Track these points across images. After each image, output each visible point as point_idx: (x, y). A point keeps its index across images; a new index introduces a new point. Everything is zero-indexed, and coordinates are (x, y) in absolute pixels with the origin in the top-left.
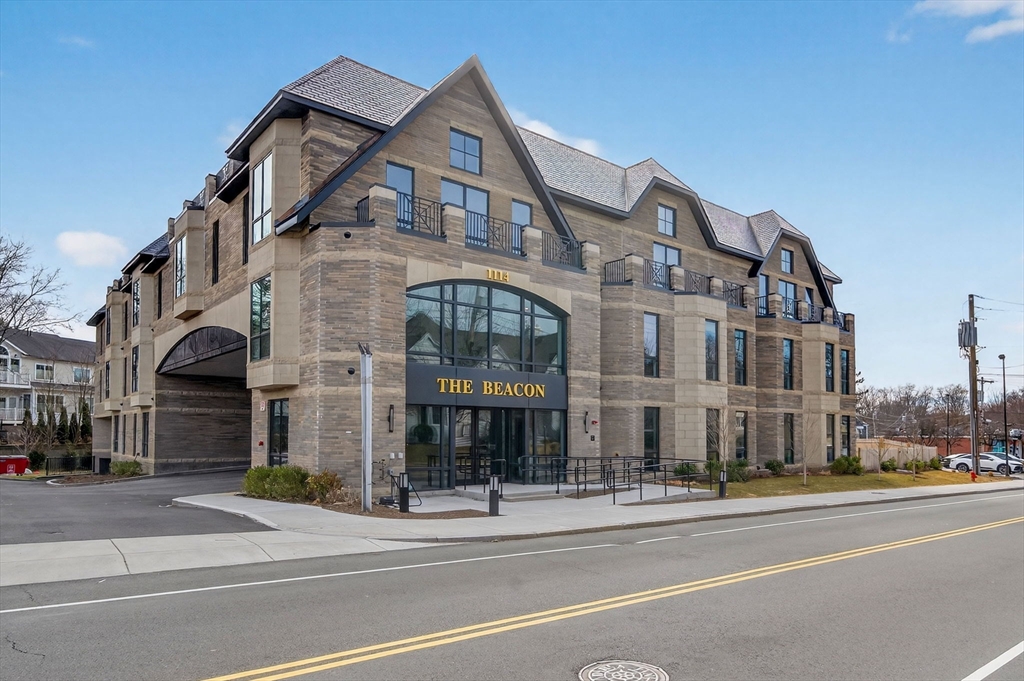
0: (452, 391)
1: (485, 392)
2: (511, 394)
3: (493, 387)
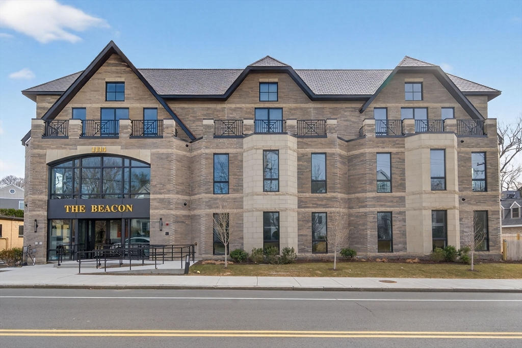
0: (73, 211)
1: (93, 211)
2: (109, 211)
3: (97, 208)
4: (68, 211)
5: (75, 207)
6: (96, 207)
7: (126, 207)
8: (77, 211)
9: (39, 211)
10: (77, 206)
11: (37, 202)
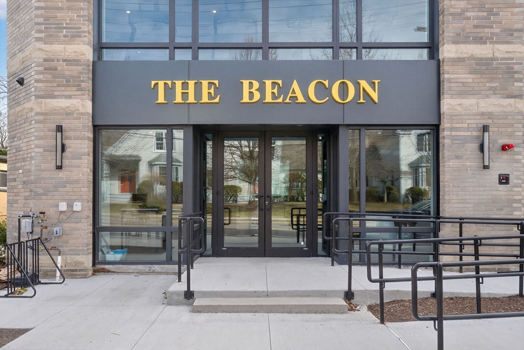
0: (179, 99)
1: (246, 99)
2: (301, 99)
3: (262, 90)
4: (161, 99)
5: (185, 86)
6: (256, 85)
7: (357, 85)
8: (191, 99)
9: (69, 97)
10: (191, 84)
11: (62, 66)
